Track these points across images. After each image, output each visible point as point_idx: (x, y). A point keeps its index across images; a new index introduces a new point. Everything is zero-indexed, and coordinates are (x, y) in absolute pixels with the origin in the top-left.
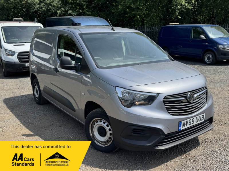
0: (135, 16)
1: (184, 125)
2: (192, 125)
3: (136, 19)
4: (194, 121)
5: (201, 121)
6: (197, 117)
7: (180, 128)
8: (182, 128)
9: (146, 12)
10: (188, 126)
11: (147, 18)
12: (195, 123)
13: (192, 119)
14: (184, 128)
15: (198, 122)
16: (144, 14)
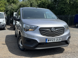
0: (65, 11)
1: (49, 40)
2: (53, 41)
3: (65, 12)
4: (55, 40)
5: (59, 41)
6: (57, 38)
7: (46, 41)
8: (48, 42)
9: (69, 9)
10: (51, 42)
11: (70, 11)
12: (55, 41)
13: (53, 39)
14: (49, 42)
15: (57, 41)
16: (68, 10)
